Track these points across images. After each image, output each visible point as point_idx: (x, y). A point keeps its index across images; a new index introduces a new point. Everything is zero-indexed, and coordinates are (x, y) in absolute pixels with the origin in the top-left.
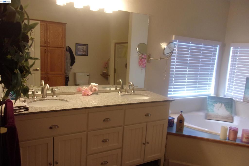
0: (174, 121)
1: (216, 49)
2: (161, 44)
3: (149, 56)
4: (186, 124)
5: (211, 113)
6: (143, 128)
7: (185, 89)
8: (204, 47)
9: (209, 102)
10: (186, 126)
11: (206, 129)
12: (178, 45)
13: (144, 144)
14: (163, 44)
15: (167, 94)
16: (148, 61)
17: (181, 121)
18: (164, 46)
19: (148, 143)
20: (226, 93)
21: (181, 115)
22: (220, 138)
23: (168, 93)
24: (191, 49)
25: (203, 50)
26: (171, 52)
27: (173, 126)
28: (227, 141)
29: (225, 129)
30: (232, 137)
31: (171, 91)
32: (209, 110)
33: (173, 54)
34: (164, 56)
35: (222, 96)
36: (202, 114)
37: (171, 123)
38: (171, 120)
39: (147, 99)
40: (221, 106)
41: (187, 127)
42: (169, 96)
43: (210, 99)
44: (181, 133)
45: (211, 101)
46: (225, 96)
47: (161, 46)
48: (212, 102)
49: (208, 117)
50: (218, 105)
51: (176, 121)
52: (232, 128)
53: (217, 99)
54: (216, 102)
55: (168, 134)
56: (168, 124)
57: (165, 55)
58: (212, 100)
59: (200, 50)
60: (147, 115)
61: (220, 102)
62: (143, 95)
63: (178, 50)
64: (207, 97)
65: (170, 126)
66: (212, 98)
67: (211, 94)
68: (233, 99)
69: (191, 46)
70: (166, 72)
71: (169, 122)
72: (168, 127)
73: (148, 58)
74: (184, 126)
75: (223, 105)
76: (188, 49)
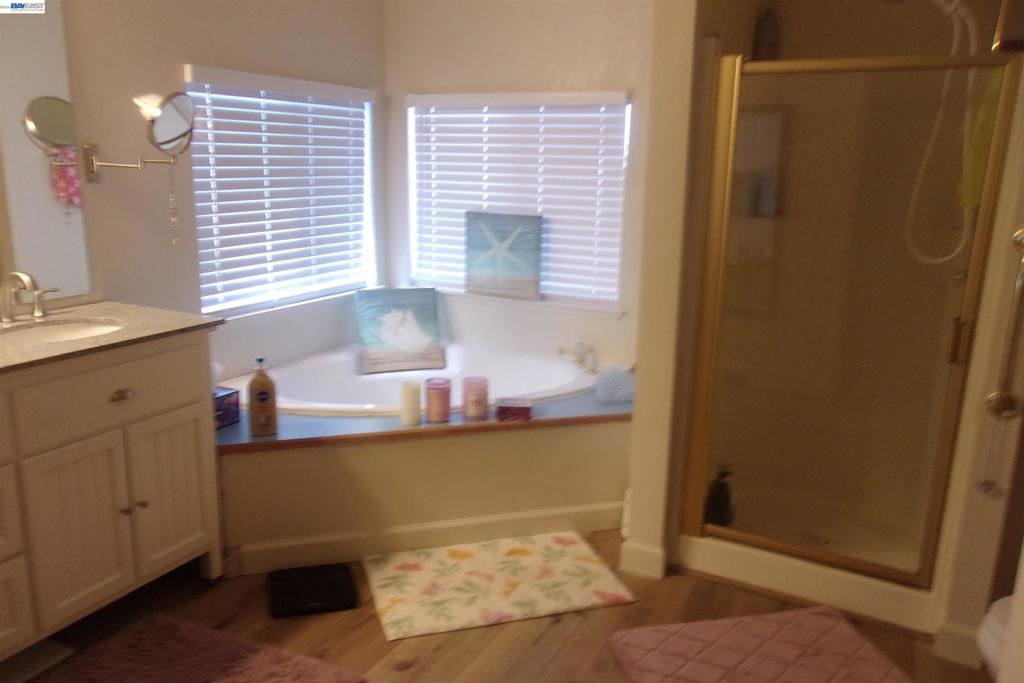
0: (237, 404)
1: (362, 115)
2: (138, 101)
3: (88, 153)
4: (283, 402)
5: (374, 350)
6: (109, 450)
7: (269, 277)
8: (316, 111)
9: (364, 311)
10: (285, 409)
11: (369, 407)
12: (215, 103)
13: (127, 511)
14: (145, 103)
15: (200, 305)
16: (92, 176)
17: (263, 394)
18: (149, 106)
19: (143, 505)
20: (415, 272)
21: (261, 374)
22: (404, 423)
23: (203, 298)
24: (270, 118)
25: (316, 121)
26: (184, 135)
27: (238, 422)
28: (423, 426)
29: (413, 391)
30: (436, 410)
31: (214, 291)
32: (367, 341)
33: (193, 143)
34: (158, 150)
35: (404, 285)
36: (344, 358)
37: (226, 411)
38: (226, 401)
39: (107, 335)
40: (404, 320)
41: (292, 413)
42: (205, 310)
43: (365, 301)
44: (270, 439)
45: (371, 307)
46: (412, 282)
47: (137, 108)
48: (374, 309)
49: (366, 365)
50: (392, 318)
51: (244, 399)
52: (436, 381)
53: (390, 298)
54: (386, 308)
55: (223, 451)
56: (218, 418)
57: (160, 148)
58: (373, 304)
59: (305, 121)
60: (120, 397)
61: (400, 306)
62: (88, 322)
63: (217, 126)
64: (352, 295)
65: (227, 422)
66: (372, 295)
67: (365, 282)
68: (439, 289)
69: (269, 107)
70: (174, 215)
71: (218, 409)
72: (219, 428)
73: (89, 164)
74: (278, 412)
75: (410, 315)
76: (257, 117)
